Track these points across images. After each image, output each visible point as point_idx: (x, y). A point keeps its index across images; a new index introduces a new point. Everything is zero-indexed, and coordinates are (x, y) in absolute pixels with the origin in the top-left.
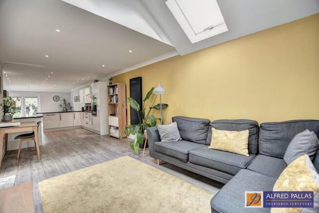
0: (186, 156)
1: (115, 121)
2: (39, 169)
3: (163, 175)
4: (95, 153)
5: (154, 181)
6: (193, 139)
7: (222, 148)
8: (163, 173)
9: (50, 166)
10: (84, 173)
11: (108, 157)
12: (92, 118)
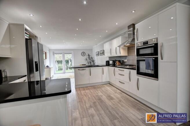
12: (138, 79)
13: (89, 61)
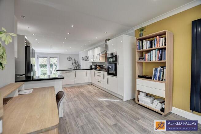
12: (108, 78)
13: (75, 65)
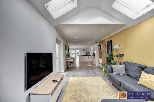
0: (120, 83)
1: (101, 61)
2: (72, 73)
3: (110, 89)
4: (89, 72)
5: (104, 90)
6: (132, 76)
7: (145, 85)
8: (111, 88)
9: (75, 73)
10: (82, 79)
11: (93, 75)
13: (87, 53)
